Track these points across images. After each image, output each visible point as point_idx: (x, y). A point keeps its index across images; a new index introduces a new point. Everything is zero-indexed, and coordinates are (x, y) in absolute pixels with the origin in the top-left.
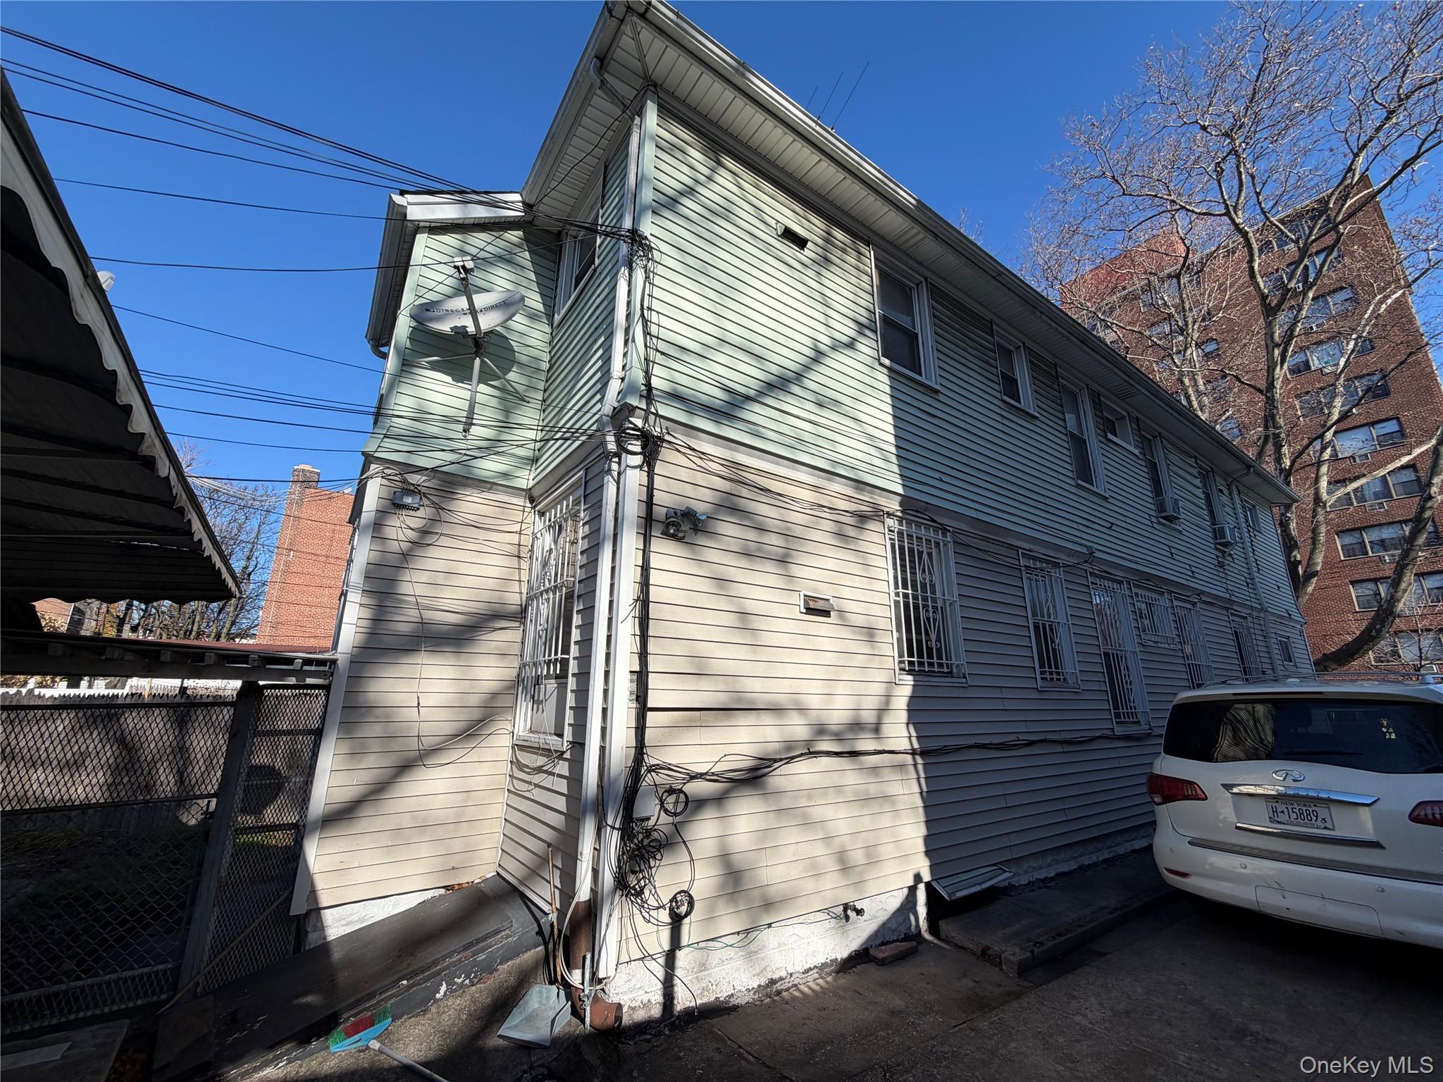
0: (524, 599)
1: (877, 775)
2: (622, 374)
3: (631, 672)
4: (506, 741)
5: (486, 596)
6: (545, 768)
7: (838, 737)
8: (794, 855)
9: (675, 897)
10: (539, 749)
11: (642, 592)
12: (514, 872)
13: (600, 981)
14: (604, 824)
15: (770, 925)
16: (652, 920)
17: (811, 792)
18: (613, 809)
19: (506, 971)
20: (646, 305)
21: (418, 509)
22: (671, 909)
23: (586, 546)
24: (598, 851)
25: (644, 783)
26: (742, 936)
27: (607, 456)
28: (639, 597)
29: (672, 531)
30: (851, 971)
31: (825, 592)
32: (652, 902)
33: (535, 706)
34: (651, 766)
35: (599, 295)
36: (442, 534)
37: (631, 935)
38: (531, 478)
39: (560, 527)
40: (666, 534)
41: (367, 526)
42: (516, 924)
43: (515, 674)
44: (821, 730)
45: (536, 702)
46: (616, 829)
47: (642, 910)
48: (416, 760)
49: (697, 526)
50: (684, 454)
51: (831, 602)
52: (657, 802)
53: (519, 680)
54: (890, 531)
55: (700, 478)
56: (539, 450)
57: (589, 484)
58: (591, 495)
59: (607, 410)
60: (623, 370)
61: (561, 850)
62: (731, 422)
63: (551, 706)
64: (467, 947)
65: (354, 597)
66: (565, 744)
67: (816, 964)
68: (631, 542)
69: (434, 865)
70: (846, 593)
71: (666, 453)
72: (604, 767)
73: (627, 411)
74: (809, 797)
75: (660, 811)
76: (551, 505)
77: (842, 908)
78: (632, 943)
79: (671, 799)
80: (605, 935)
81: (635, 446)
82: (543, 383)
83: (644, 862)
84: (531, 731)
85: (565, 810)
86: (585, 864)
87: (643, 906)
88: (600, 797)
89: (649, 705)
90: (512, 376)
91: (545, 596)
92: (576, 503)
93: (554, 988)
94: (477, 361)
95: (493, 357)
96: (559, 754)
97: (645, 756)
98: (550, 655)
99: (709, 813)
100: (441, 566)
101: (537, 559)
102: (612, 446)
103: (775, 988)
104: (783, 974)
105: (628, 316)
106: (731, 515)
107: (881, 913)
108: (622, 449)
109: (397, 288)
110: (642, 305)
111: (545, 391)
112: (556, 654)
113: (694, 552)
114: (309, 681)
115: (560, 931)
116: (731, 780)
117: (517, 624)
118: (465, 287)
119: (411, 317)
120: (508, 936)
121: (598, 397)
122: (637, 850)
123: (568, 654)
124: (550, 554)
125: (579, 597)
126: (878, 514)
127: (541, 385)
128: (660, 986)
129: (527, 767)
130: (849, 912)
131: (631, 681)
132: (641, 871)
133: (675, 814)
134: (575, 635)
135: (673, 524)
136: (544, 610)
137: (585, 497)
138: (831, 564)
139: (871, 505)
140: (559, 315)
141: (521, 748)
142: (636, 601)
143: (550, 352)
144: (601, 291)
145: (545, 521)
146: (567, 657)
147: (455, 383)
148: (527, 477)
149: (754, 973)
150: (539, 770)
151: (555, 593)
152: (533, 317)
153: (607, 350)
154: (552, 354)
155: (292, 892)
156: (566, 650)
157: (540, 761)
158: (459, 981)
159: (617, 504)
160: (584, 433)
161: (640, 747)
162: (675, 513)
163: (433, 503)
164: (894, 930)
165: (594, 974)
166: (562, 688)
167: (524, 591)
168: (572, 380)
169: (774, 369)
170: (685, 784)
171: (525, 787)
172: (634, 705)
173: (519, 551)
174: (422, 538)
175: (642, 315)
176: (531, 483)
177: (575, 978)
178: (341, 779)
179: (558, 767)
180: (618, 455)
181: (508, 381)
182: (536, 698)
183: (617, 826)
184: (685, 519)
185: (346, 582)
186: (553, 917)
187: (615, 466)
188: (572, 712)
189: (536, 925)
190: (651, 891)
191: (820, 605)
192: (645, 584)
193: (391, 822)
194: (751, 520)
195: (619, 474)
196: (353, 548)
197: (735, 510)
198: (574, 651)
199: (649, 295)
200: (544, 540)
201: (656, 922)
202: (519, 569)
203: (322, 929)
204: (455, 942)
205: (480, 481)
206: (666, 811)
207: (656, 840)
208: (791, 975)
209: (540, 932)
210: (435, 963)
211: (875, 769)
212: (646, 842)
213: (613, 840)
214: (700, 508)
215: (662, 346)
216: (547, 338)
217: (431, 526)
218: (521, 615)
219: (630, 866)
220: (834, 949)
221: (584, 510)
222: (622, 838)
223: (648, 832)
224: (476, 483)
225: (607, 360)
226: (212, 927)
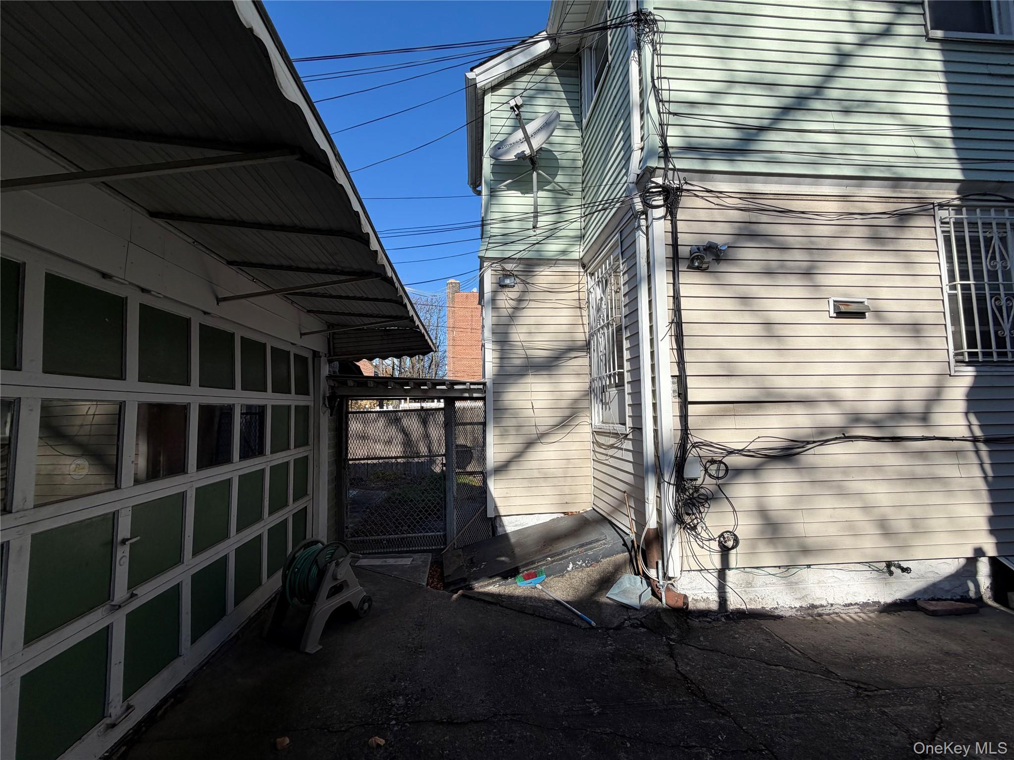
0: (587, 336)
1: (925, 459)
2: (640, 146)
3: (672, 376)
4: (588, 429)
5: (562, 337)
6: (615, 445)
7: (876, 424)
8: (831, 517)
9: (722, 535)
10: (610, 433)
11: (675, 316)
12: (604, 508)
13: (670, 579)
14: (662, 481)
15: (809, 566)
16: (705, 546)
17: (846, 469)
18: (668, 471)
19: (606, 563)
20: (656, 76)
21: (514, 286)
22: (720, 542)
23: (627, 290)
24: (660, 498)
25: (690, 455)
26: (782, 570)
27: (636, 216)
28: (673, 320)
29: (696, 264)
30: (896, 614)
31: (859, 295)
32: (704, 535)
33: (604, 406)
34: (695, 443)
35: (615, 87)
36: (530, 300)
37: (690, 554)
38: (581, 250)
39: (606, 281)
40: (691, 267)
41: (488, 302)
42: (607, 538)
43: (588, 387)
44: (857, 418)
45: (604, 404)
46: (672, 484)
47: (697, 539)
48: (536, 440)
49: (719, 256)
50: (702, 197)
51: (866, 303)
52: (702, 468)
53: (591, 390)
54: (942, 223)
55: (718, 215)
56: (584, 229)
57: (623, 243)
58: (627, 250)
59: (632, 177)
60: (642, 141)
61: (632, 497)
62: (745, 156)
63: (615, 405)
64: (582, 546)
65: (489, 346)
66: (628, 430)
67: (858, 601)
68: (662, 280)
69: (556, 499)
70: (884, 293)
71: (686, 201)
72: (658, 443)
73: (648, 173)
74: (845, 473)
75: (705, 475)
76: (598, 266)
77: (884, 564)
78: (691, 560)
79: (714, 467)
80: (670, 551)
81: (659, 201)
82: (581, 177)
83: (696, 508)
84: (603, 422)
85: (632, 472)
86: (651, 506)
87: (697, 537)
88: (657, 464)
89: (690, 399)
90: (559, 179)
91: (601, 331)
92: (616, 259)
93: (638, 578)
94: (535, 174)
95: (544, 168)
96: (624, 436)
97: (689, 436)
98: (610, 371)
99: (746, 479)
100: (532, 321)
101: (593, 307)
102: (639, 207)
103: (816, 611)
104: (824, 603)
105: (642, 93)
106: (752, 241)
107: (931, 575)
108: (647, 205)
109: (480, 142)
110: (652, 77)
111: (583, 183)
112: (614, 369)
113: (717, 278)
114: (475, 395)
115: (638, 547)
116: (766, 456)
117: (585, 354)
118: (520, 122)
119: (491, 157)
120: (605, 544)
121: (624, 171)
122: (689, 499)
123: (623, 369)
124: (601, 301)
125: (626, 328)
126: (926, 208)
127: (580, 179)
128: (715, 590)
129: (603, 445)
130: (893, 568)
131: (673, 383)
132: (694, 514)
133: (718, 478)
134: (626, 355)
135: (697, 258)
136: (602, 342)
137: (622, 253)
138: (863, 268)
139: (915, 200)
140: (585, 119)
141: (598, 433)
142: (672, 323)
143: (583, 151)
144: (617, 82)
145: (595, 279)
146: (622, 371)
147: (523, 195)
148: (578, 250)
149: (796, 597)
150: (612, 446)
151: (608, 329)
152: (567, 128)
153: (626, 131)
154: (585, 152)
155: (486, 507)
156: (621, 366)
157: (612, 441)
158: (580, 563)
159: (648, 251)
160: (618, 200)
161: (685, 430)
162: (698, 249)
163: (522, 280)
164: (948, 591)
165: (665, 574)
166: (621, 393)
167: (587, 331)
168: (601, 166)
169: (789, 91)
170: (724, 457)
171: (604, 457)
172: (677, 400)
173: (580, 303)
174: (519, 304)
175: (654, 86)
176: (582, 254)
177: (652, 573)
178: (499, 449)
179: (625, 444)
180: (644, 212)
181: (557, 183)
182: (604, 401)
183: (672, 482)
184: (708, 252)
185: (483, 339)
186: (633, 536)
187: (643, 222)
188: (630, 408)
189: (622, 540)
190: (702, 528)
191: (853, 308)
192: (677, 310)
193: (526, 474)
194: (770, 241)
195: (647, 227)
196: (483, 319)
197: (753, 236)
198: (627, 366)
199: (658, 66)
200: (596, 293)
201: (708, 549)
202: (582, 316)
203: (503, 526)
204: (572, 543)
205: (548, 259)
206: (710, 476)
207: (703, 494)
208: (832, 605)
209: (625, 544)
210: (564, 552)
211: (921, 453)
212: (695, 495)
213: (670, 492)
214: (719, 240)
215: (673, 108)
216: (579, 140)
217: (523, 296)
218: (587, 347)
219: (685, 510)
220: (875, 594)
221: (623, 264)
222: (677, 491)
223: (697, 489)
224: (546, 262)
225: (628, 138)
226: (455, 519)
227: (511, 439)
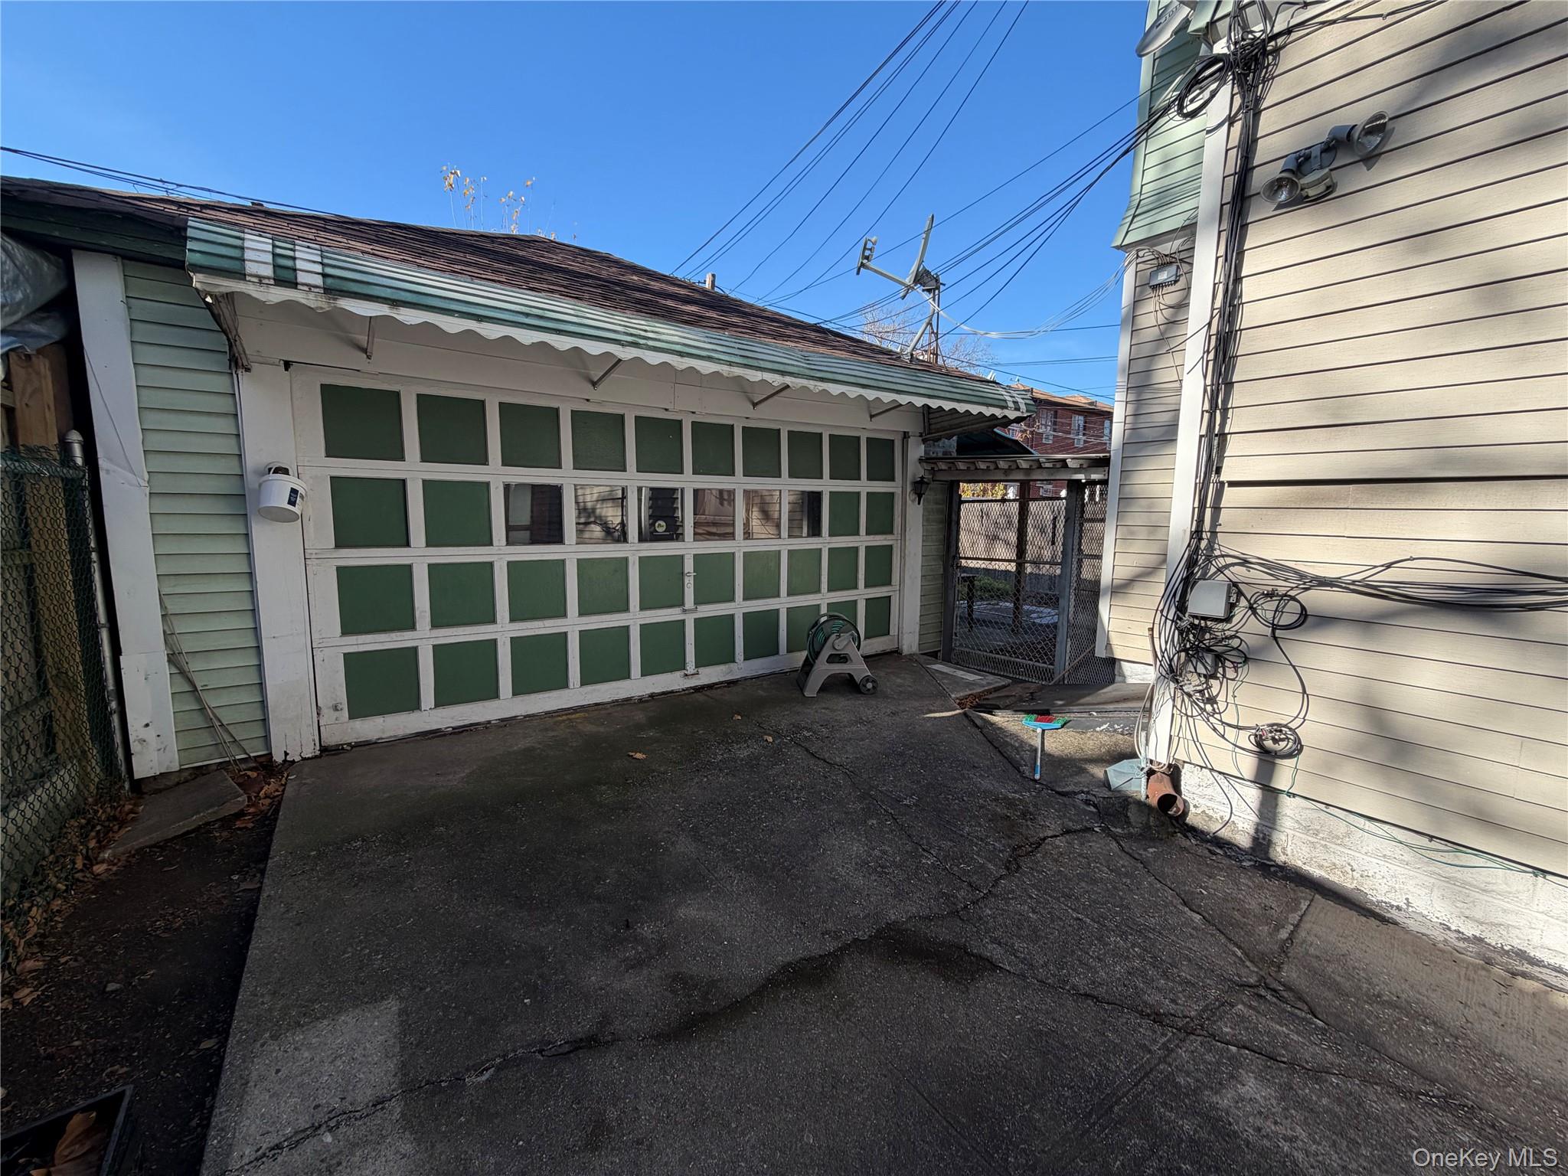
21: (1176, 281)
22: (1254, 737)
29: (1283, 197)
37: (1189, 736)
41: (1127, 323)
65: (1120, 396)
75: (1248, 615)
79: (1273, 605)
80: (1155, 721)
89: (1228, 480)
135: (1279, 185)
158: (1117, 727)
170: (1301, 590)
172: (1215, 479)
178: (1122, 559)
201: (1232, 741)
206: (1260, 619)
227: (1137, 547)
